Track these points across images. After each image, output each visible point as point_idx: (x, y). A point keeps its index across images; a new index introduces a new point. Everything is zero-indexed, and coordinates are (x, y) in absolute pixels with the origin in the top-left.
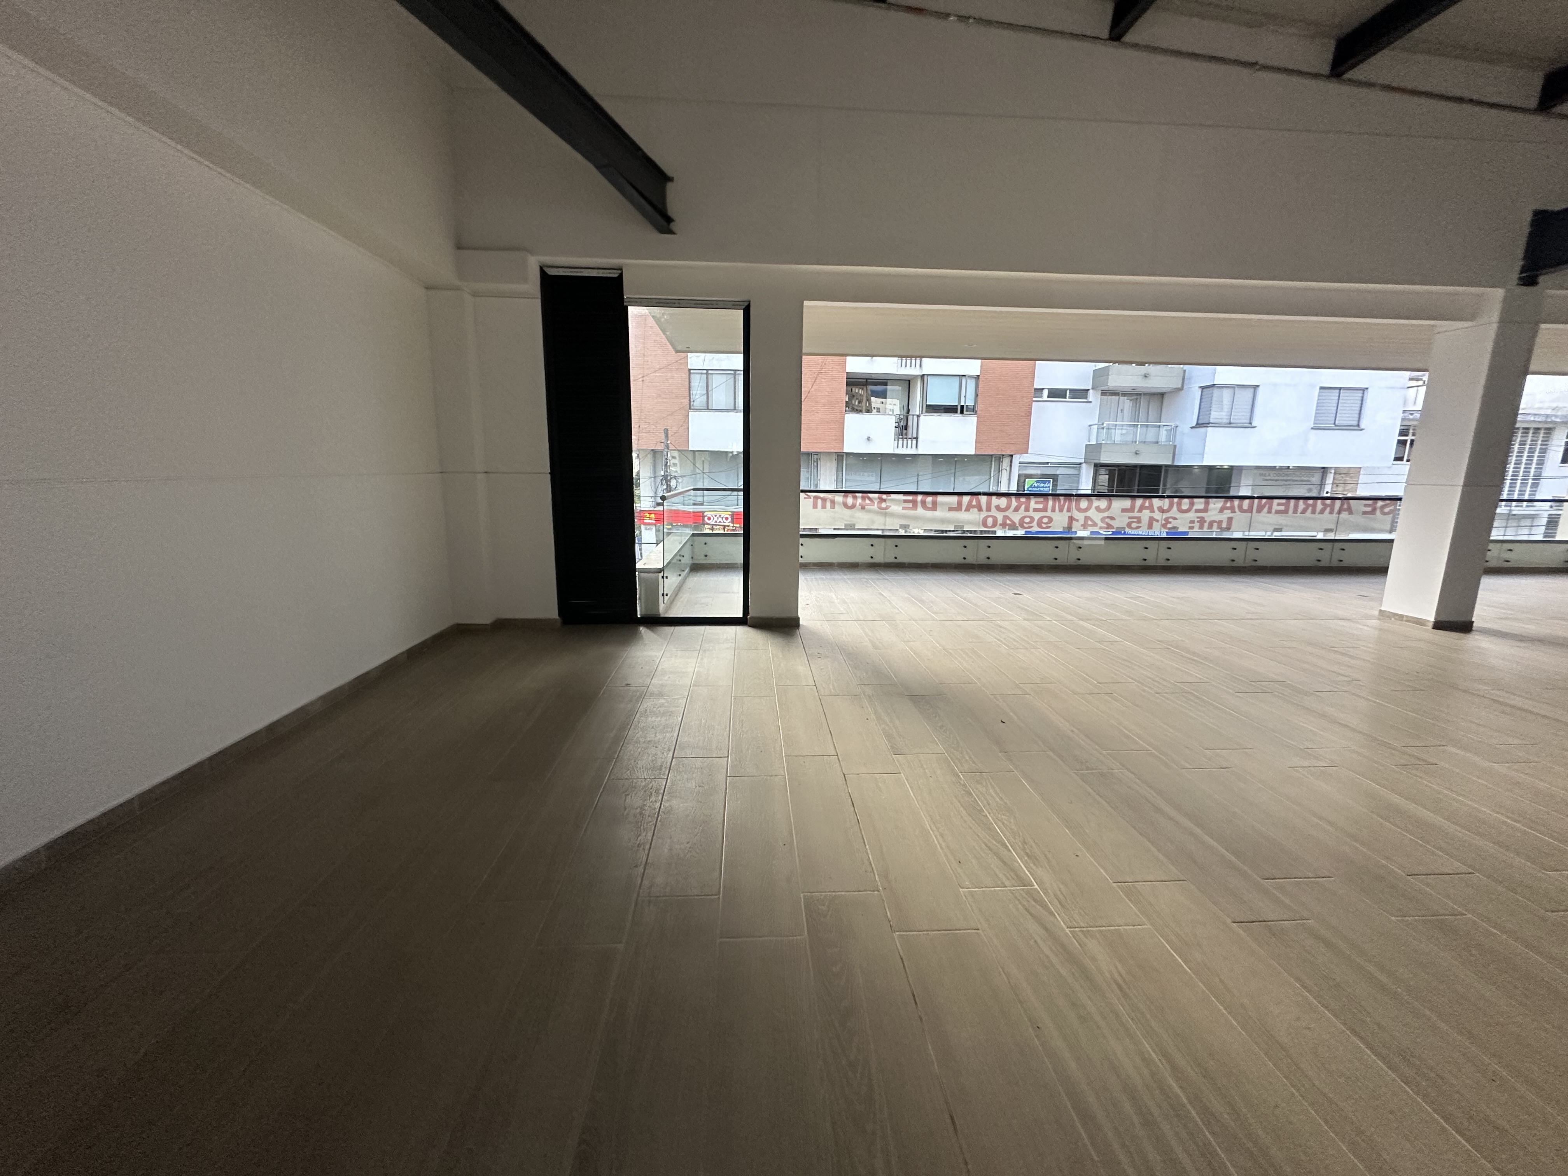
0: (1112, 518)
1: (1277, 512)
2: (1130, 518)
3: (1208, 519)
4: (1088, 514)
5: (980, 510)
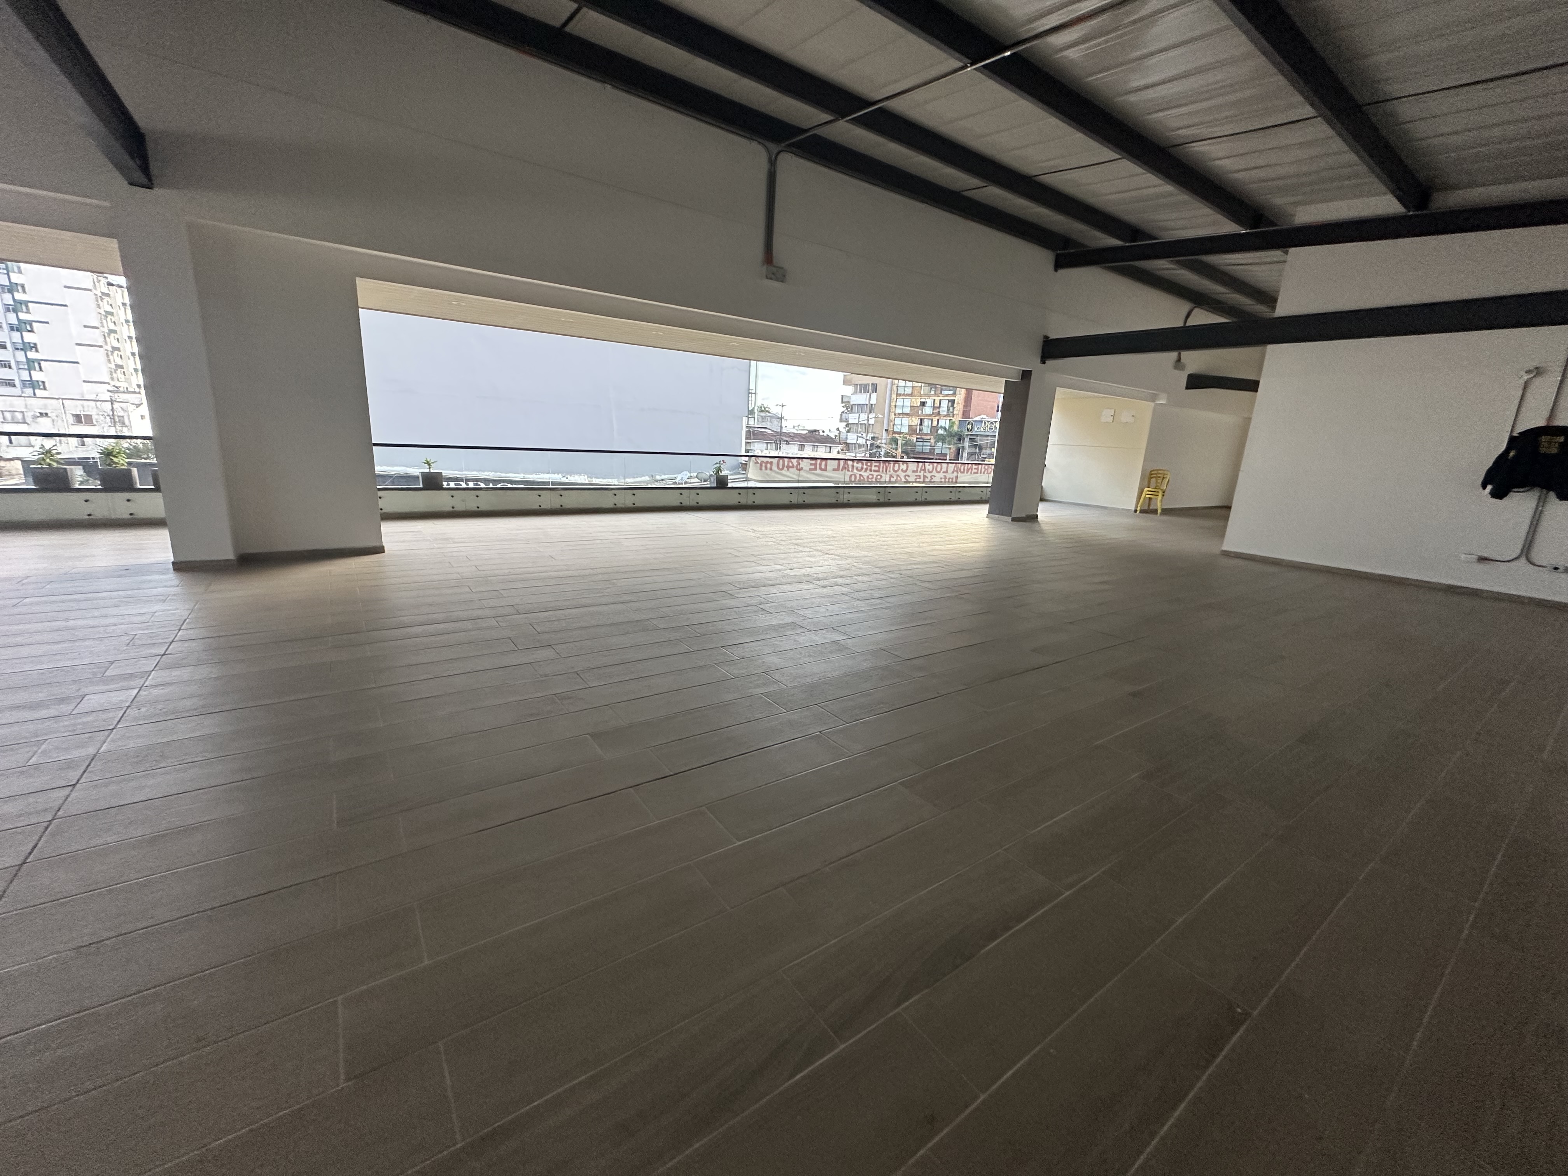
0: (909, 476)
1: (975, 473)
2: (916, 476)
3: (948, 477)
4: (897, 473)
5: (848, 471)
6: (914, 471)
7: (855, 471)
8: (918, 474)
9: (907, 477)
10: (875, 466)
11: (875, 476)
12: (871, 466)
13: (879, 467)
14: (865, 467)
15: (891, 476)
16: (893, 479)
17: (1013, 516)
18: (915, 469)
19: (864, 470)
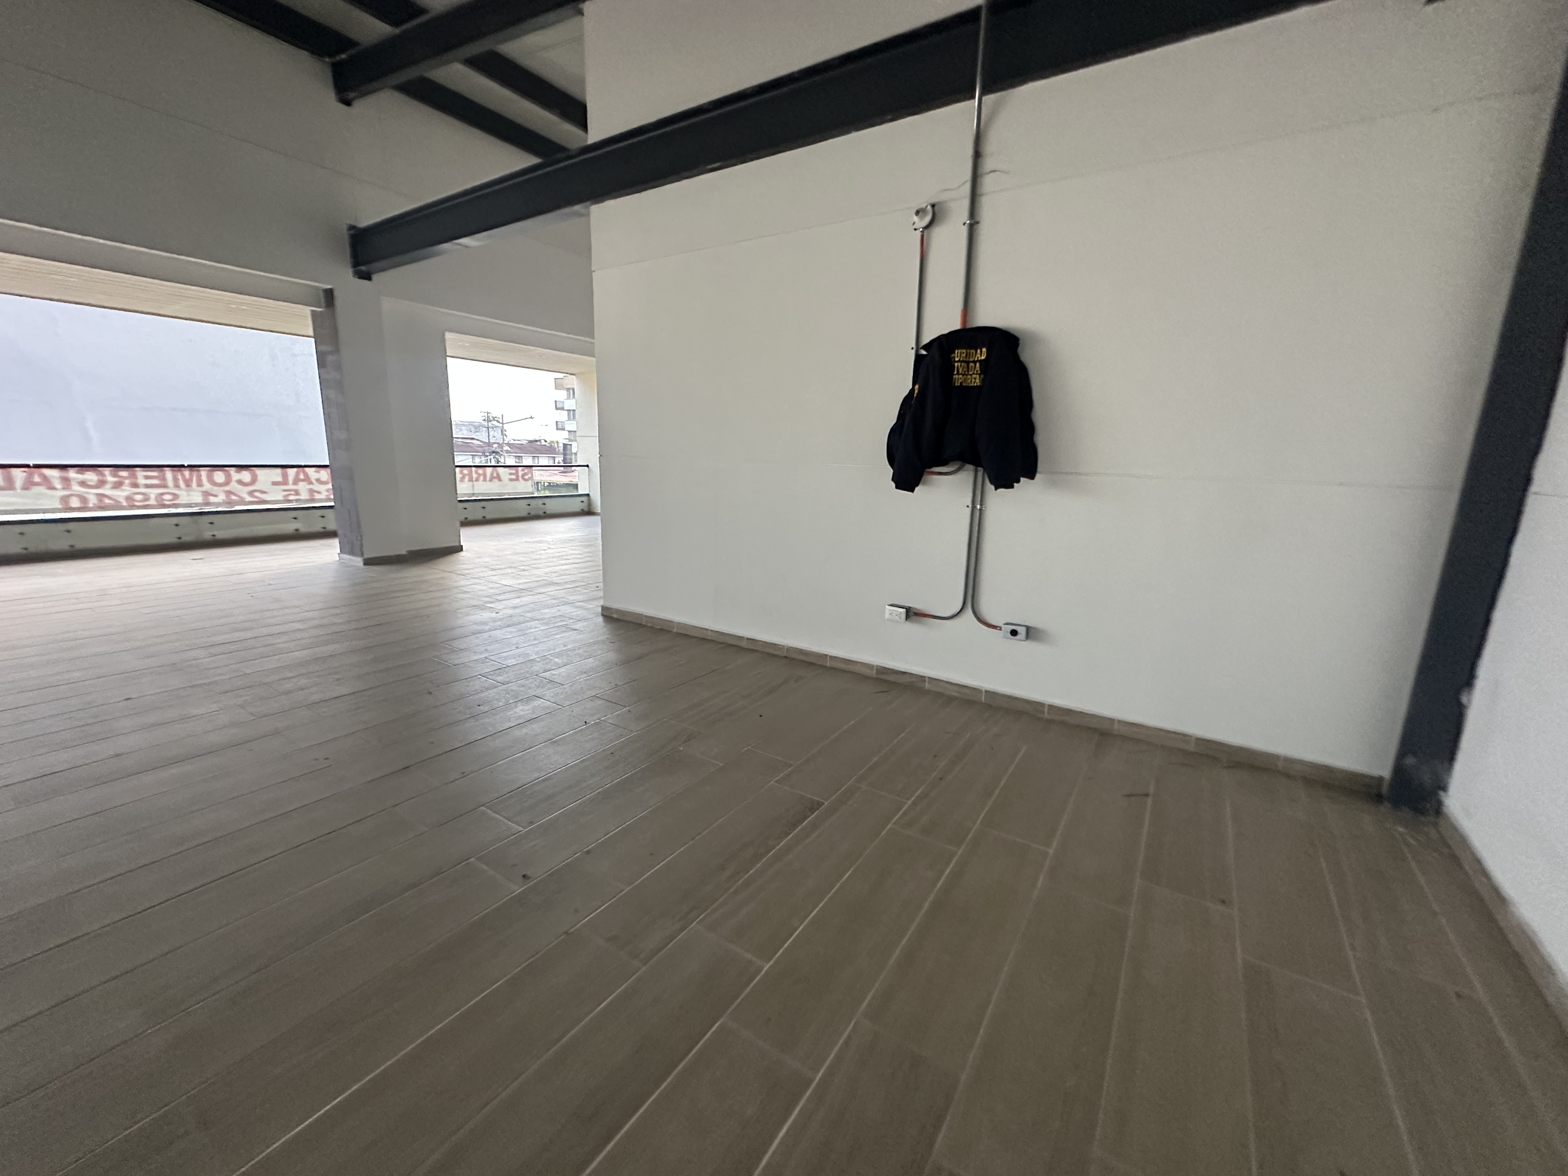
6: (275, 483)
7: (77, 488)
8: (291, 487)
9: (257, 494)
10: (147, 477)
11: (153, 496)
12: (134, 476)
13: (164, 479)
14: (110, 479)
15: (206, 494)
16: (212, 499)
17: (366, 556)
18: (280, 479)
19: (108, 486)
